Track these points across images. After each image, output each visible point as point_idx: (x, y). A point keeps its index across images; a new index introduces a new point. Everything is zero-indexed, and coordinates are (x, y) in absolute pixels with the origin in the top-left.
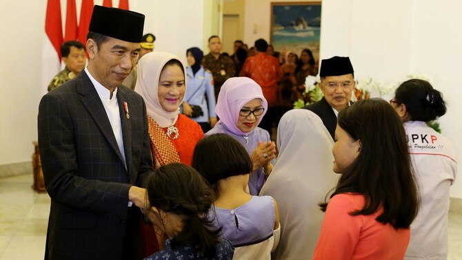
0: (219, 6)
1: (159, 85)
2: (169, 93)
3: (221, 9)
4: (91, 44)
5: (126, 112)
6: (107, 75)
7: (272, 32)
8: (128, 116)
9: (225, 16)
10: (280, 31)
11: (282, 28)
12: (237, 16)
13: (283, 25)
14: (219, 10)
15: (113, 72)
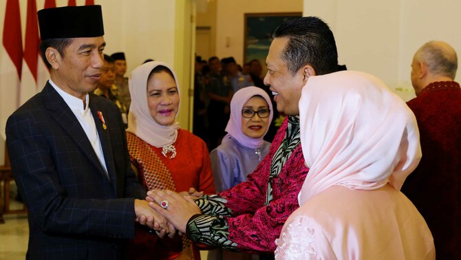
0: (192, 17)
1: (148, 97)
2: (160, 104)
3: (194, 19)
4: (52, 53)
5: (102, 122)
6: (79, 81)
7: (246, 44)
8: (105, 127)
9: (198, 28)
10: (255, 44)
11: (257, 41)
12: (208, 28)
13: (258, 38)
14: (192, 21)
15: (86, 76)
